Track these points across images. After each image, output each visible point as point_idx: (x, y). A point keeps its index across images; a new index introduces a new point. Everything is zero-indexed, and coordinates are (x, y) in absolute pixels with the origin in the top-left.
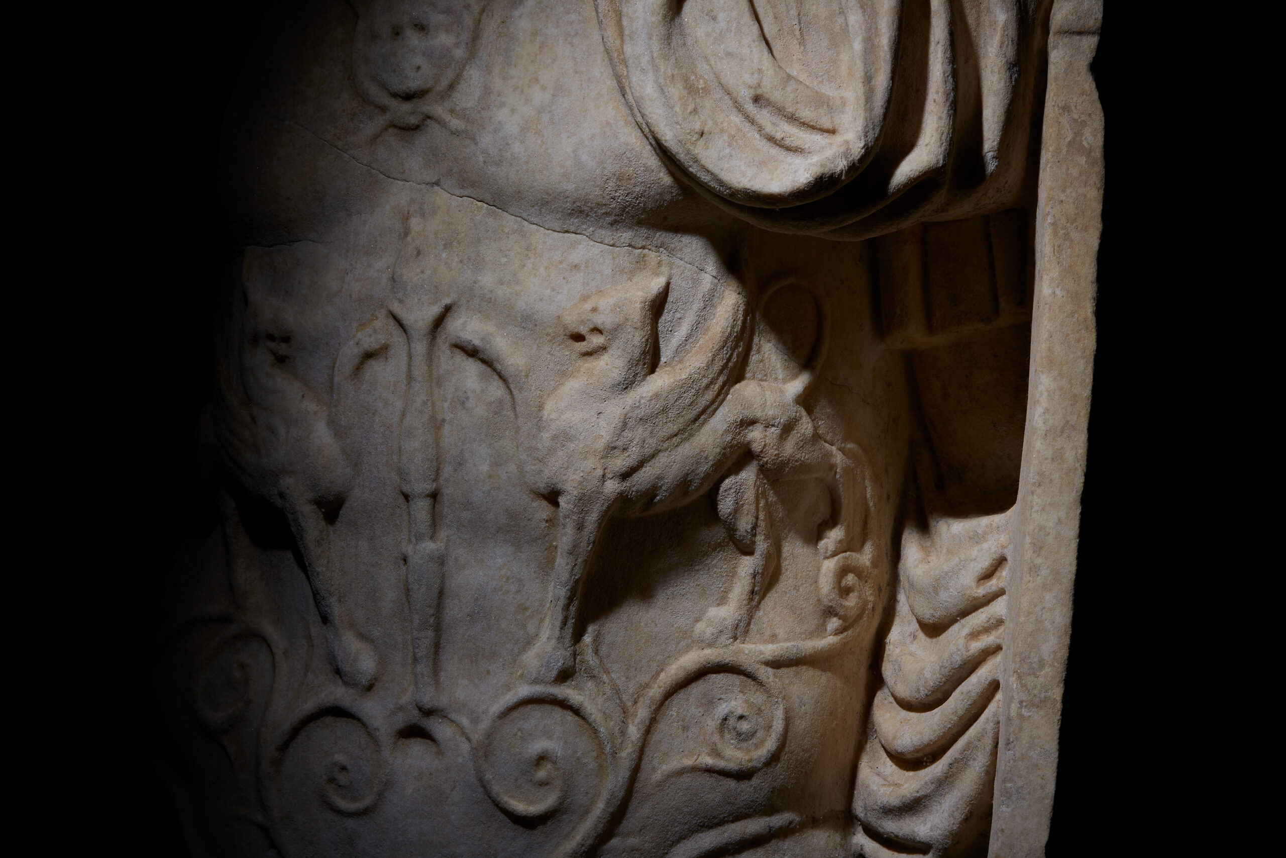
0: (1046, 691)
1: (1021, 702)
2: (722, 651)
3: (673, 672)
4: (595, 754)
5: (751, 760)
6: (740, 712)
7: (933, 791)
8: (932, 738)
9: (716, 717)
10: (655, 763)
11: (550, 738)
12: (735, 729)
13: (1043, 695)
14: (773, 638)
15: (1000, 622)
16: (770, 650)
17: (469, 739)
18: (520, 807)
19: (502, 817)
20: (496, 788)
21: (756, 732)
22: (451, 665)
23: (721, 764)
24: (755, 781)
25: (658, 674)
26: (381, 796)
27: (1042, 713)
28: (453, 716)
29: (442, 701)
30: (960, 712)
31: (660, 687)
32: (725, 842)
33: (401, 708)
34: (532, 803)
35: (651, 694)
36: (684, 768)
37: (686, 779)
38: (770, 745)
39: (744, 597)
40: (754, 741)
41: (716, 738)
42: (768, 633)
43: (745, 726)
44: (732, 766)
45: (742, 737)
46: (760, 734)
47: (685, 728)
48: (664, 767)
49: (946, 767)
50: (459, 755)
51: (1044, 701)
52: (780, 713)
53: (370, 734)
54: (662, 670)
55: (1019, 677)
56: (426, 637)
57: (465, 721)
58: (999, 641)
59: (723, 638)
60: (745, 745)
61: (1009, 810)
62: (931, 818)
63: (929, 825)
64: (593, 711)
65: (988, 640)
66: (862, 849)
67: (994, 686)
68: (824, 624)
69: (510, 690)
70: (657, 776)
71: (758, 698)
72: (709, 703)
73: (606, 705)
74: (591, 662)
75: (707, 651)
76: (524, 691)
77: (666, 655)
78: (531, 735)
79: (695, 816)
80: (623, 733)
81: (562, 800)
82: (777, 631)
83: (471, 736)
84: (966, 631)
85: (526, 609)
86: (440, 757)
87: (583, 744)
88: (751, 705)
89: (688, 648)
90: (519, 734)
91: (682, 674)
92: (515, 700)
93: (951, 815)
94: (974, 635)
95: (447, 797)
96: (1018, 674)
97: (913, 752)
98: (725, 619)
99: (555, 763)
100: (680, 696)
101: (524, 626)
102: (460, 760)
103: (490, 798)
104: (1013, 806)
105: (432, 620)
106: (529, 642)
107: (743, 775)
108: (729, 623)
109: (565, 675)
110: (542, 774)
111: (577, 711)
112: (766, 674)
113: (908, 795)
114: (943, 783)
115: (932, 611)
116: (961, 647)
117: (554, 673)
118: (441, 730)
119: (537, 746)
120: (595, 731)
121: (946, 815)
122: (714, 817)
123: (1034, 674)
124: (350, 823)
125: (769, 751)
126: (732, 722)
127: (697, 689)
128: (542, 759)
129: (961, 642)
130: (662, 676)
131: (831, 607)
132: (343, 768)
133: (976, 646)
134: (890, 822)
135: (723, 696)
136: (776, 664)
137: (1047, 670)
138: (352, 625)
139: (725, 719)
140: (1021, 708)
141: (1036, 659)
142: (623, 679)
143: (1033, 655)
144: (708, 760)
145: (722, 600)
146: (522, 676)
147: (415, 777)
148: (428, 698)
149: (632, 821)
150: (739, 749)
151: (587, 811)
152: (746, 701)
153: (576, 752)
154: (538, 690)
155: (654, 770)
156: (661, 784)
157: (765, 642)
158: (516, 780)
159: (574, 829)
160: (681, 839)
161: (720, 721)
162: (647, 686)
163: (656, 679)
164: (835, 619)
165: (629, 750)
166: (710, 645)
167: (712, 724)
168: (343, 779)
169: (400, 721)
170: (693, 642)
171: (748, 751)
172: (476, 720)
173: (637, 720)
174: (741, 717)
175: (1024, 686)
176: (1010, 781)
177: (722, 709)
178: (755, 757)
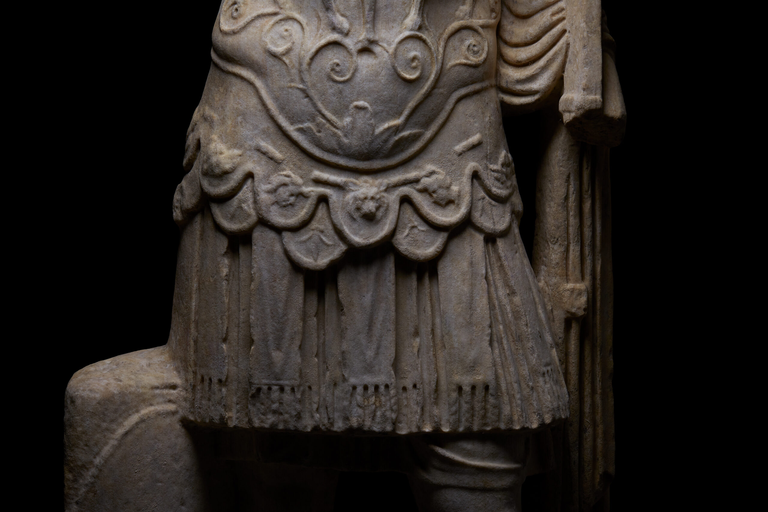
0: (596, 28)
1: (588, 32)
2: (467, 21)
3: (450, 29)
4: (430, 57)
5: (479, 61)
6: (474, 43)
7: (540, 72)
8: (537, 53)
9: (466, 45)
10: (447, 62)
11: (416, 51)
12: (472, 50)
13: (595, 29)
14: (480, 18)
15: (562, 10)
16: (481, 22)
17: (387, 52)
18: (408, 76)
19: (400, 80)
20: (399, 69)
21: (479, 51)
22: (380, 25)
23: (469, 62)
24: (480, 69)
25: (445, 30)
26: (353, 75)
27: (595, 35)
28: (380, 44)
29: (377, 38)
30: (550, 42)
31: (447, 34)
32: (469, 91)
33: (360, 41)
34: (411, 75)
35: (444, 37)
36: (457, 64)
37: (457, 68)
38: (484, 56)
39: (471, 2)
40: (479, 54)
41: (467, 53)
42: (478, 16)
43: (476, 49)
44: (473, 63)
45: (475, 53)
46: (480, 52)
47: (455, 50)
48: (450, 64)
49: (546, 62)
50: (384, 58)
51: (595, 31)
52: (486, 44)
53: (348, 52)
54: (446, 28)
55: (586, 23)
56: (371, 14)
57: (385, 45)
58: (564, 16)
59: (466, 17)
60: (476, 55)
61: (588, 69)
62: (539, 82)
63: (538, 84)
64: (429, 42)
65: (560, 15)
66: (503, 99)
67: (564, 32)
68: (491, 15)
69: (401, 33)
70: (448, 67)
71: (479, 39)
72: (462, 41)
73: (432, 40)
74: (427, 24)
75: (461, 22)
76: (407, 33)
77: (447, 23)
78: (410, 50)
79: (460, 82)
80: (438, 50)
81: (421, 74)
82: (481, 15)
83: (389, 50)
84: (550, 13)
85: (405, 3)
86: (376, 59)
87: (426, 53)
88: (477, 41)
89: (454, 21)
90: (406, 49)
91: (453, 30)
92: (404, 37)
93: (549, 79)
94: (553, 15)
95: (380, 74)
96: (586, 22)
97: (527, 60)
98: (466, 10)
99: (419, 60)
100: (452, 38)
101: (405, 10)
102: (385, 59)
103: (396, 73)
104: (589, 67)
105: (373, 7)
106: (407, 16)
107: (475, 66)
108: (468, 11)
109: (420, 28)
110: (414, 64)
111: (424, 41)
112: (480, 30)
113: (529, 74)
114: (544, 68)
115: (527, 10)
116: (549, 19)
117: (417, 27)
118: (377, 49)
119: (412, 54)
120: (430, 49)
121: (546, 79)
122: (466, 83)
123: (591, 22)
124: (341, 86)
125: (484, 58)
126: (471, 47)
127: (458, 36)
128: (414, 58)
129: (549, 17)
130: (446, 30)
131: (493, 8)
132: (338, 65)
133: (555, 18)
134: (519, 86)
135: (467, 38)
136: (483, 27)
137: (595, 20)
138: (339, 11)
139: (469, 46)
140: (588, 34)
141: (591, 17)
142: (435, 31)
143: (590, 15)
144: (464, 61)
145: (464, 4)
146: (405, 28)
147: (366, 67)
148: (371, 36)
149: (441, 84)
150: (474, 57)
151: (428, 79)
152: (475, 40)
153: (424, 56)
154: (412, 33)
155: (447, 64)
156: (449, 69)
157: (478, 19)
158: (405, 66)
159: (424, 85)
160: (455, 90)
161: (467, 47)
162: (442, 34)
163: (445, 31)
164: (494, 13)
165: (440, 56)
166: (462, 19)
167: (464, 48)
168: (338, 69)
169: (359, 46)
170: (455, 18)
171: (477, 58)
172: (389, 45)
173: (441, 46)
174: (474, 46)
175: (588, 26)
176: (587, 59)
177: (467, 43)
178: (480, 60)
